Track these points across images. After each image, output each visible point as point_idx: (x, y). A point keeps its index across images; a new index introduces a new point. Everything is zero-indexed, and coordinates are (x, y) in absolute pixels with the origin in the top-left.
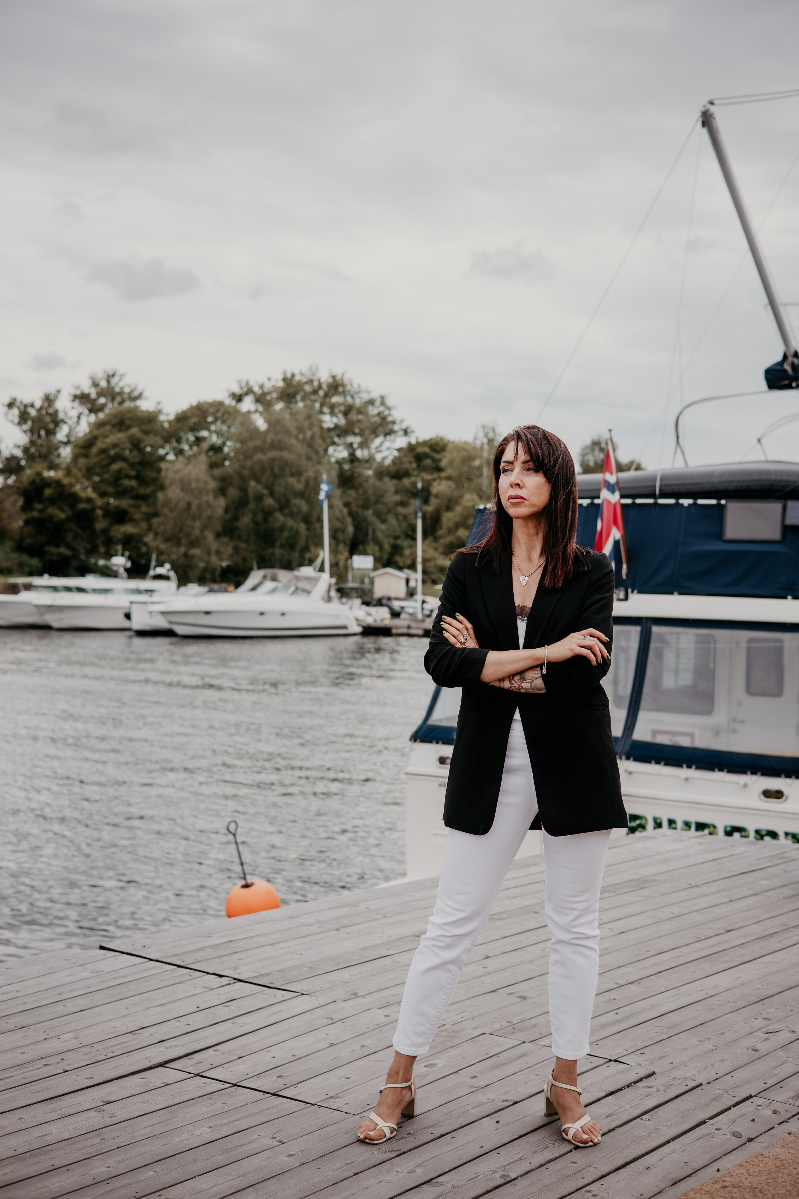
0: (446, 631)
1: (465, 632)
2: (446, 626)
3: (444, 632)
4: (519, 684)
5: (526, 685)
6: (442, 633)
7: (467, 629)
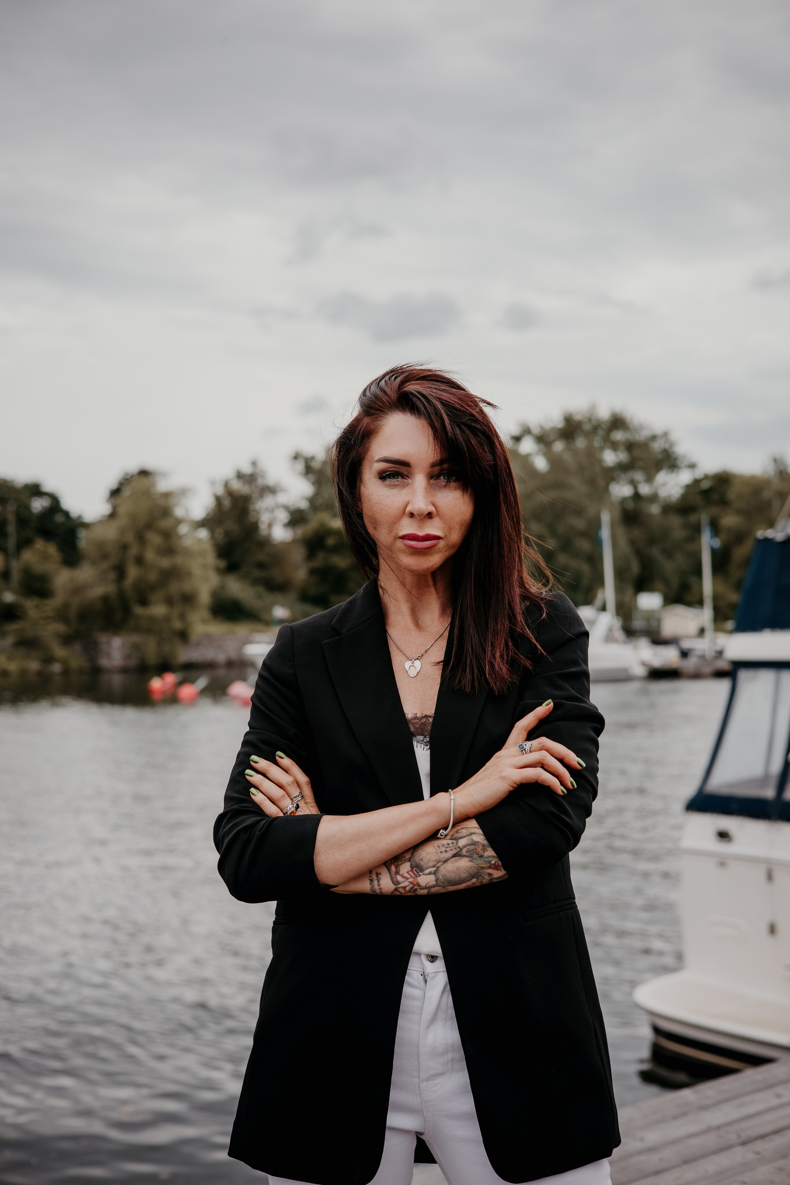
0: (256, 788)
1: (295, 792)
2: (255, 778)
3: (253, 790)
4: (411, 880)
5: (426, 880)
6: (248, 793)
7: (299, 785)
